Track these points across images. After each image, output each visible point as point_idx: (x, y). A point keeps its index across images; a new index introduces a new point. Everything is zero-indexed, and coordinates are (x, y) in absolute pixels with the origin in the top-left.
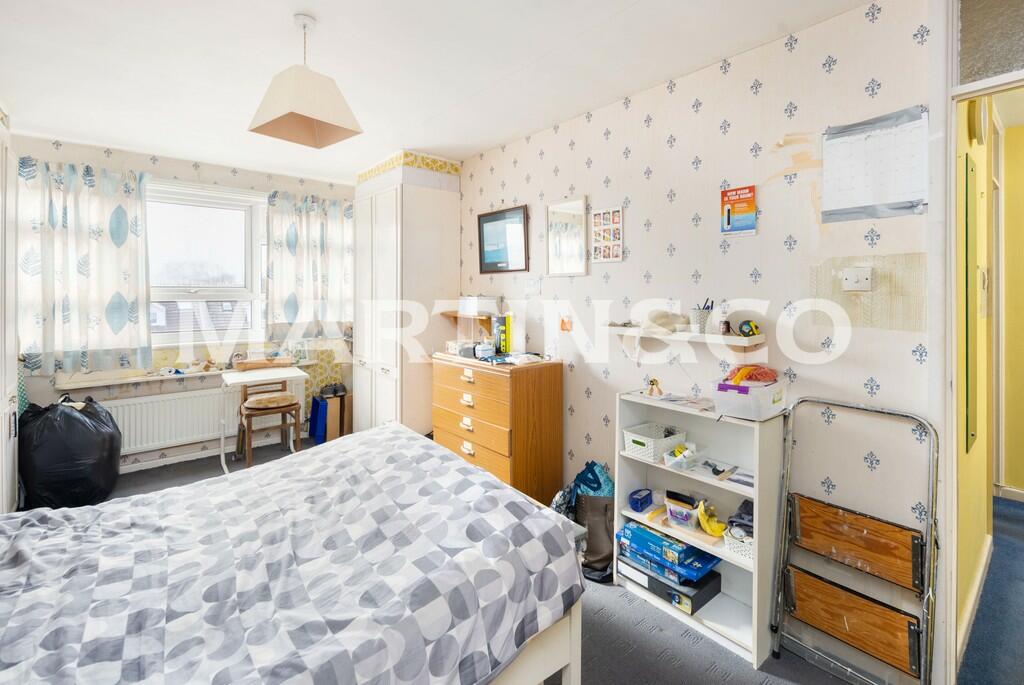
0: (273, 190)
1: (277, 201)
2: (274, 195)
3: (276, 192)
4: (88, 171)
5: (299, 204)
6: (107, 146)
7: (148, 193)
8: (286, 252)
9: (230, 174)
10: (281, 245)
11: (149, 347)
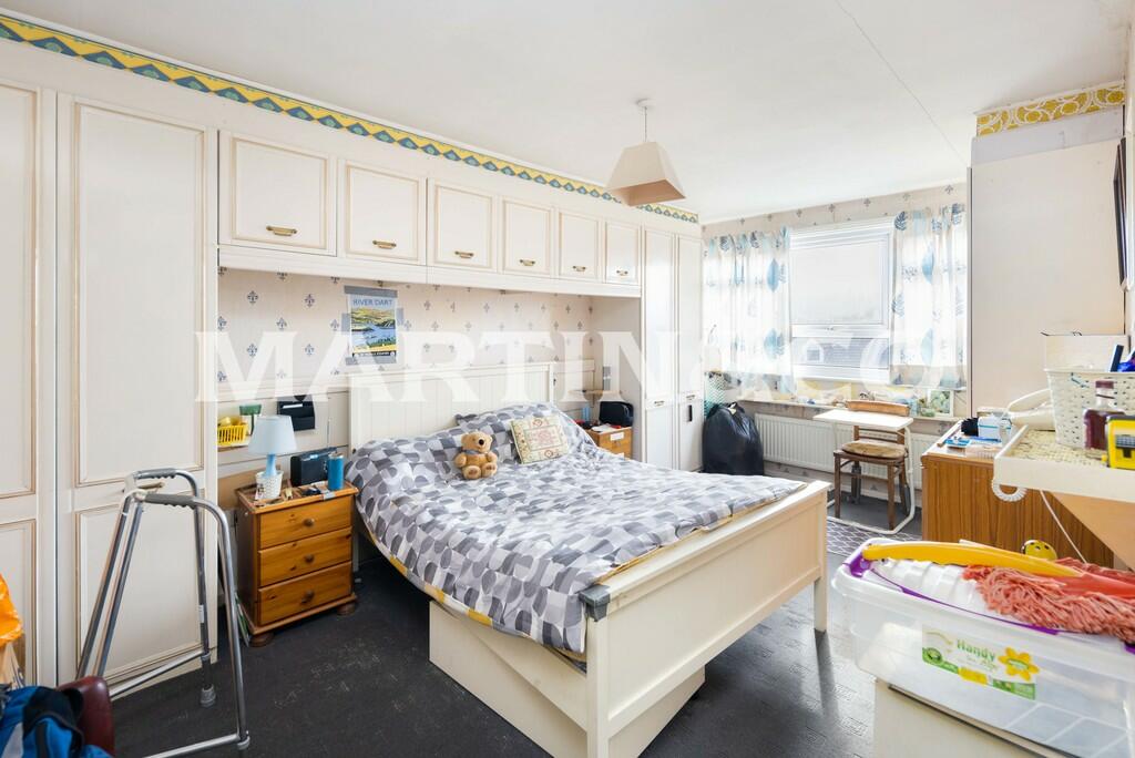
0: (900, 212)
1: (909, 223)
2: (902, 217)
3: (903, 213)
4: (753, 237)
5: (939, 219)
6: (768, 213)
7: (791, 244)
8: (922, 282)
9: (864, 207)
10: (913, 273)
11: (792, 376)
